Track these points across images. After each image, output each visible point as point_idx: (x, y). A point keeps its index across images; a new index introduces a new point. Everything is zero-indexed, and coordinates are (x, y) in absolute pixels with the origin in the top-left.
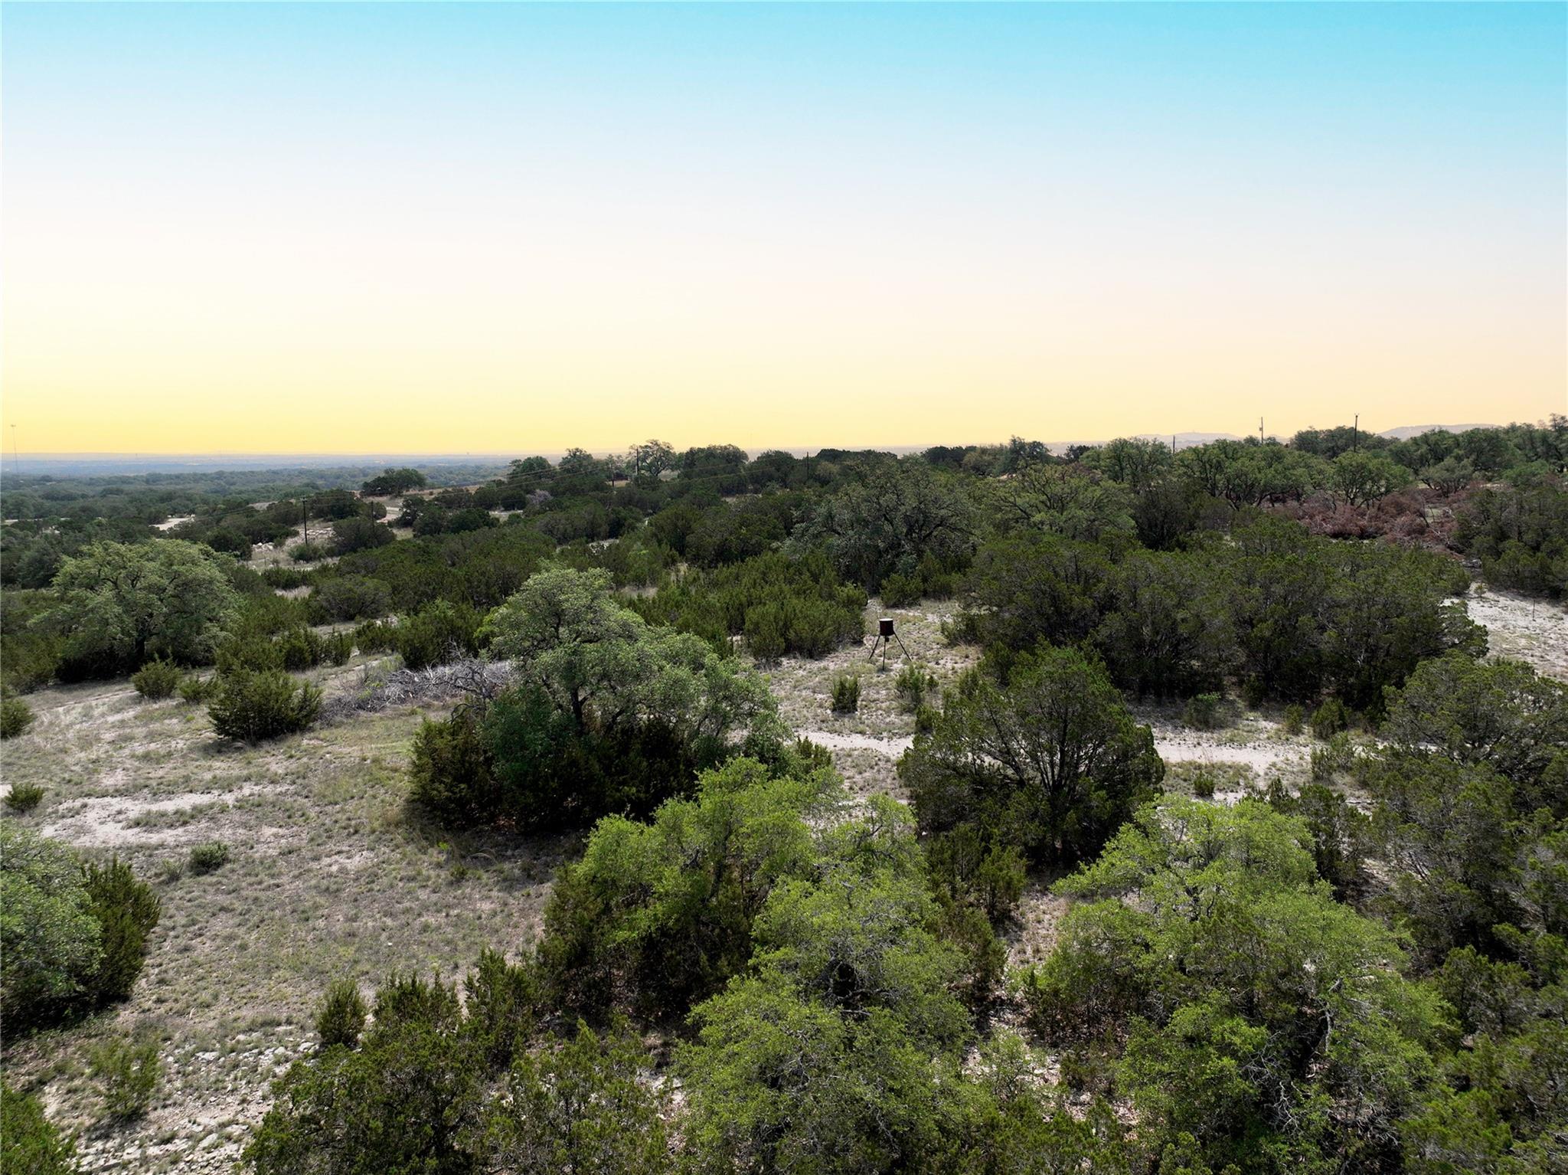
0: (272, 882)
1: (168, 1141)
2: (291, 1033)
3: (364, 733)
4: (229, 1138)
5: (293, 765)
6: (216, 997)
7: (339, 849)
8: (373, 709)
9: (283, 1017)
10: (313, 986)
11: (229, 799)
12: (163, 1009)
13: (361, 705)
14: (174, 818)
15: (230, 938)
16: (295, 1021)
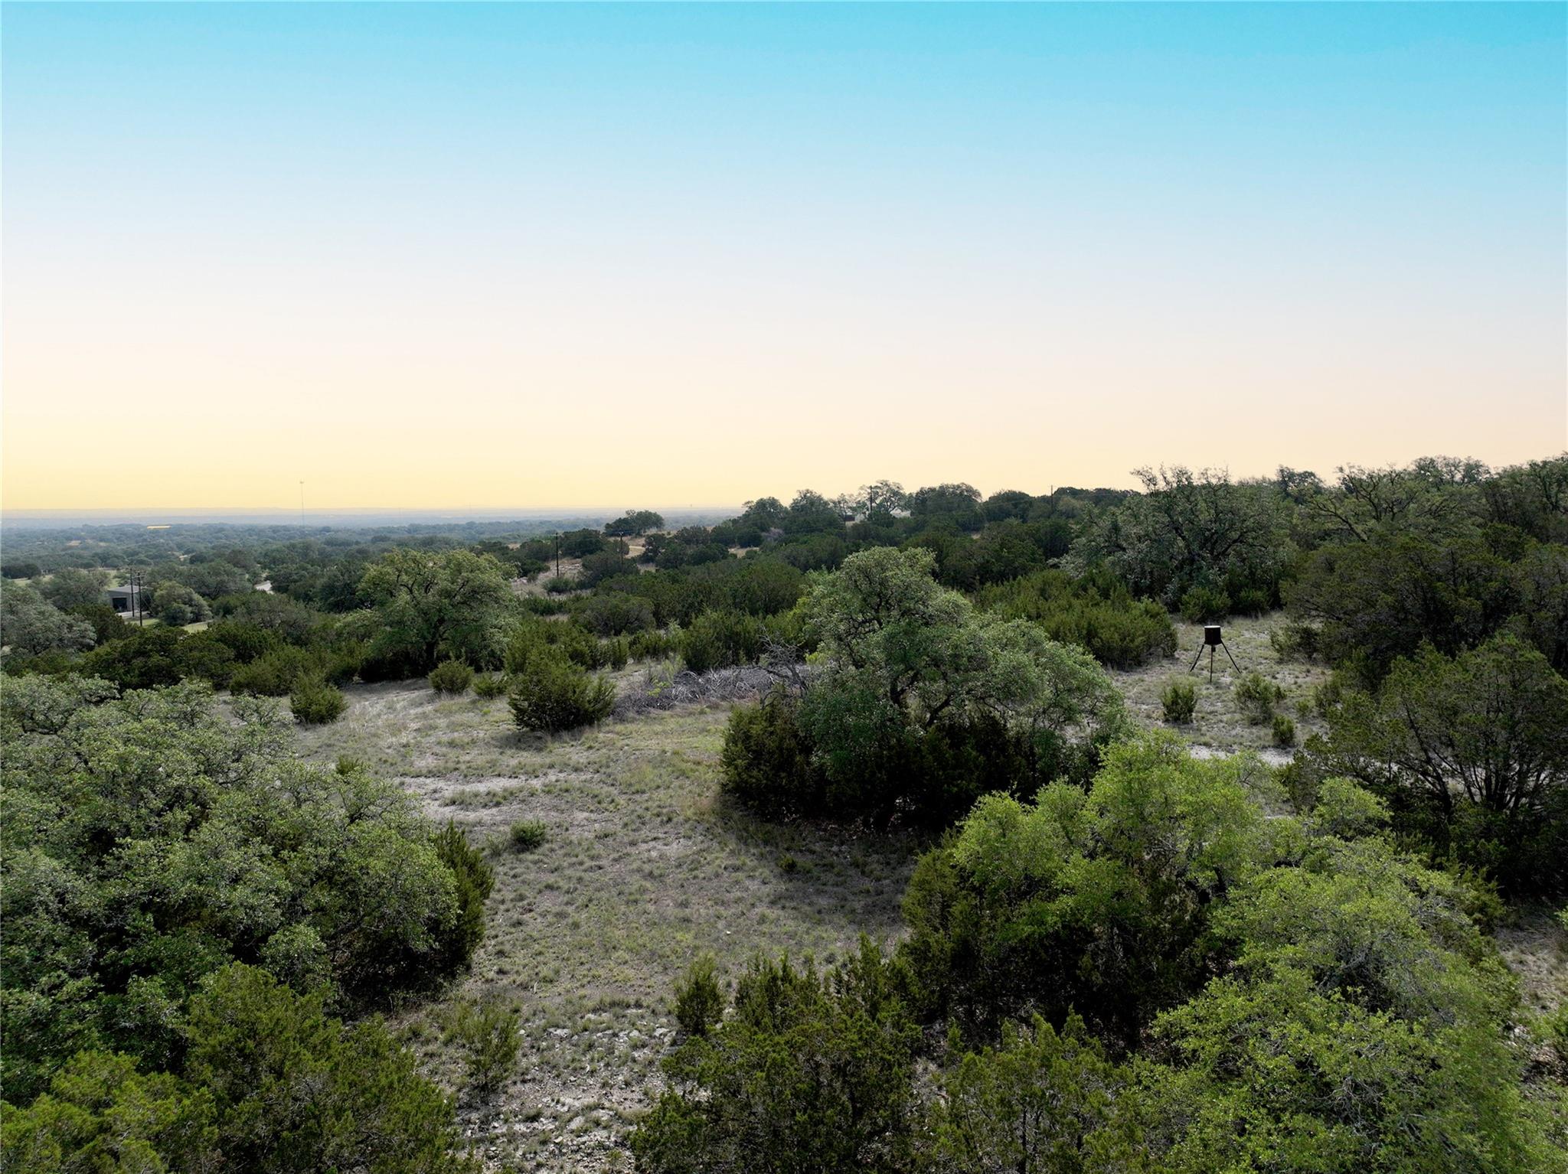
0: (594, 863)
1: (534, 1118)
2: (643, 1017)
3: (658, 728)
4: (597, 1123)
5: (593, 756)
6: (557, 972)
7: (655, 835)
8: (663, 708)
9: (632, 1000)
10: (656, 969)
11: (537, 784)
12: (505, 981)
13: (651, 703)
14: (487, 799)
15: (561, 915)
16: (645, 1004)
